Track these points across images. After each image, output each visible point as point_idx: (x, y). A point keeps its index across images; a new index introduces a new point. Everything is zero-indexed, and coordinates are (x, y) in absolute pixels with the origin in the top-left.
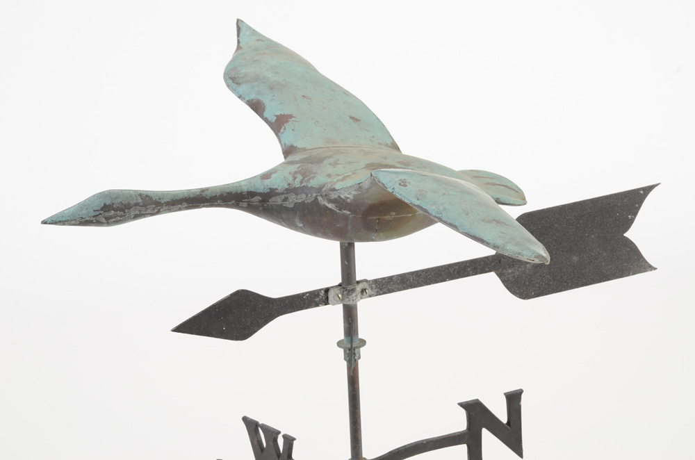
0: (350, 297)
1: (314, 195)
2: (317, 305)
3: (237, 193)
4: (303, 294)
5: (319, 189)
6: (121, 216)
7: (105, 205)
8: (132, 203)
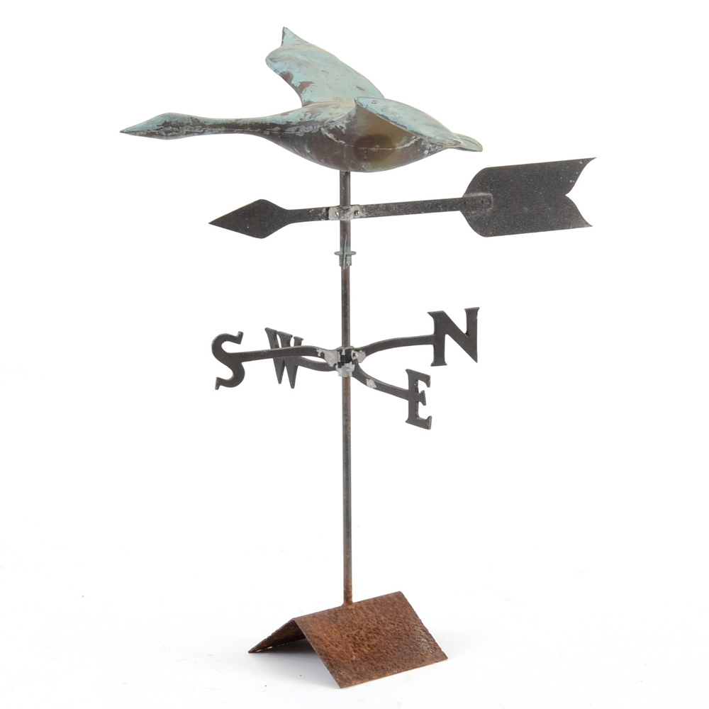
0: (345, 215)
1: (319, 126)
3: (262, 124)
4: (310, 209)
6: (176, 132)
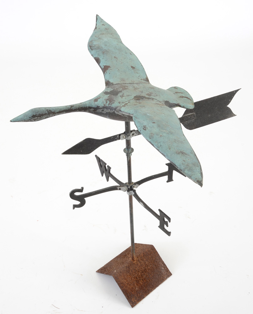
0: (128, 137)
1: (113, 110)
2: (116, 140)
3: (84, 107)
4: (111, 137)
5: (115, 109)
6: (40, 119)
7: (33, 115)
8: (44, 114)
